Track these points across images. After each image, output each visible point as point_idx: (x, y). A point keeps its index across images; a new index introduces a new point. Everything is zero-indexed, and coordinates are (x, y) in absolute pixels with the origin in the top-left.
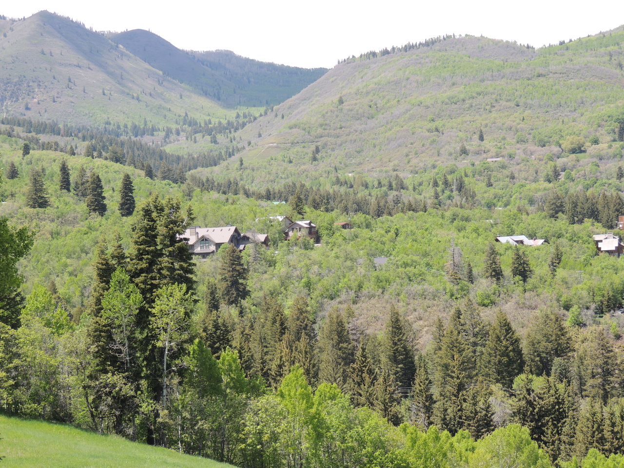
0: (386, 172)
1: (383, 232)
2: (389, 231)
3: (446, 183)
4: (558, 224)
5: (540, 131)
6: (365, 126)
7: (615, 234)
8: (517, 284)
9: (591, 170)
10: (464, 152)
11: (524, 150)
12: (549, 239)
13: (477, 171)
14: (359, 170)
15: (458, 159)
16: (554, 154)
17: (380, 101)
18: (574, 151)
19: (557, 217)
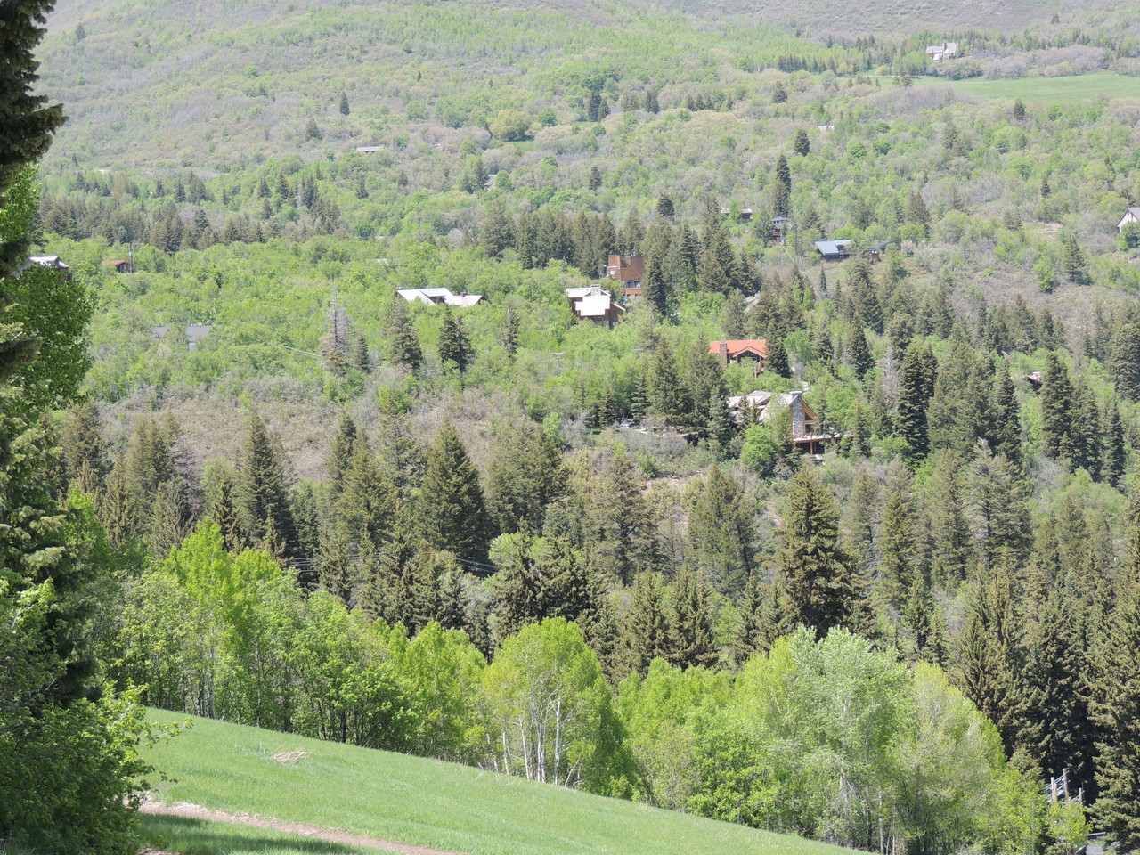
0: (170, 167)
1: (194, 279)
2: (205, 278)
3: (284, 190)
4: (504, 269)
5: (449, 98)
6: (128, 81)
7: (604, 288)
8: (448, 374)
9: (545, 171)
10: (314, 133)
11: (423, 133)
12: (488, 294)
13: (340, 169)
14: (119, 162)
15: (303, 145)
16: (477, 142)
17: (154, 35)
18: (511, 137)
19: (501, 256)
